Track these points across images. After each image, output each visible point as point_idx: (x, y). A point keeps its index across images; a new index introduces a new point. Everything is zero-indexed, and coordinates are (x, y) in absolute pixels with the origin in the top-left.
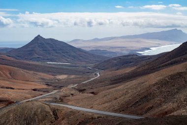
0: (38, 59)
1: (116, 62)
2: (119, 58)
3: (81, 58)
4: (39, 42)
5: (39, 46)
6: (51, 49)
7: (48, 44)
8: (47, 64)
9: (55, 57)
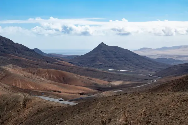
0: (100, 66)
1: (177, 69)
2: (181, 66)
3: (144, 66)
4: (102, 49)
5: (102, 53)
6: (113, 56)
7: (111, 51)
8: (109, 71)
9: (118, 65)
